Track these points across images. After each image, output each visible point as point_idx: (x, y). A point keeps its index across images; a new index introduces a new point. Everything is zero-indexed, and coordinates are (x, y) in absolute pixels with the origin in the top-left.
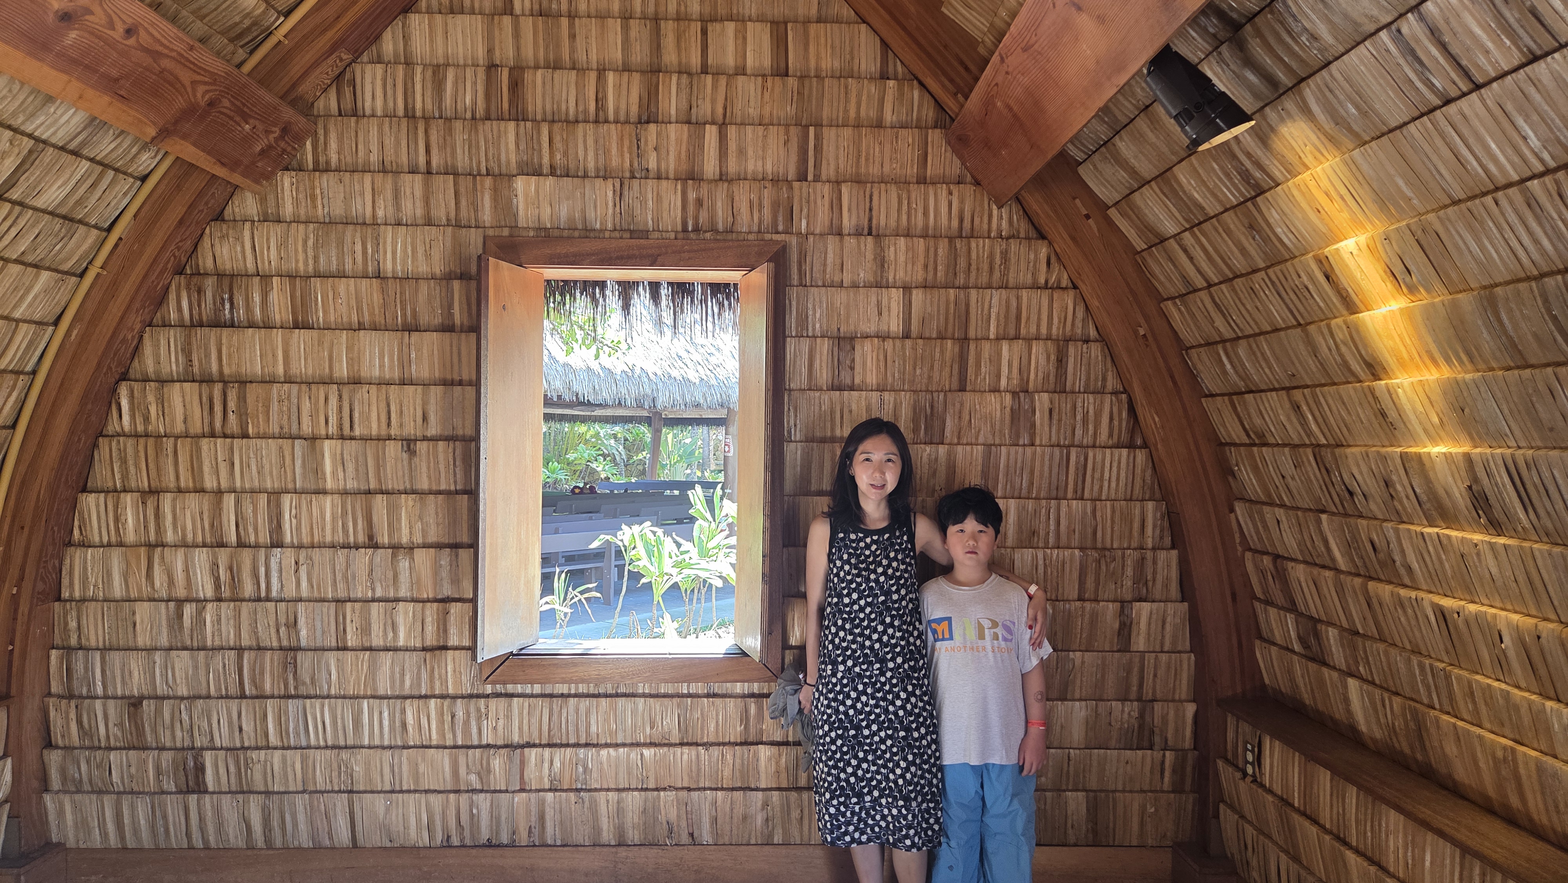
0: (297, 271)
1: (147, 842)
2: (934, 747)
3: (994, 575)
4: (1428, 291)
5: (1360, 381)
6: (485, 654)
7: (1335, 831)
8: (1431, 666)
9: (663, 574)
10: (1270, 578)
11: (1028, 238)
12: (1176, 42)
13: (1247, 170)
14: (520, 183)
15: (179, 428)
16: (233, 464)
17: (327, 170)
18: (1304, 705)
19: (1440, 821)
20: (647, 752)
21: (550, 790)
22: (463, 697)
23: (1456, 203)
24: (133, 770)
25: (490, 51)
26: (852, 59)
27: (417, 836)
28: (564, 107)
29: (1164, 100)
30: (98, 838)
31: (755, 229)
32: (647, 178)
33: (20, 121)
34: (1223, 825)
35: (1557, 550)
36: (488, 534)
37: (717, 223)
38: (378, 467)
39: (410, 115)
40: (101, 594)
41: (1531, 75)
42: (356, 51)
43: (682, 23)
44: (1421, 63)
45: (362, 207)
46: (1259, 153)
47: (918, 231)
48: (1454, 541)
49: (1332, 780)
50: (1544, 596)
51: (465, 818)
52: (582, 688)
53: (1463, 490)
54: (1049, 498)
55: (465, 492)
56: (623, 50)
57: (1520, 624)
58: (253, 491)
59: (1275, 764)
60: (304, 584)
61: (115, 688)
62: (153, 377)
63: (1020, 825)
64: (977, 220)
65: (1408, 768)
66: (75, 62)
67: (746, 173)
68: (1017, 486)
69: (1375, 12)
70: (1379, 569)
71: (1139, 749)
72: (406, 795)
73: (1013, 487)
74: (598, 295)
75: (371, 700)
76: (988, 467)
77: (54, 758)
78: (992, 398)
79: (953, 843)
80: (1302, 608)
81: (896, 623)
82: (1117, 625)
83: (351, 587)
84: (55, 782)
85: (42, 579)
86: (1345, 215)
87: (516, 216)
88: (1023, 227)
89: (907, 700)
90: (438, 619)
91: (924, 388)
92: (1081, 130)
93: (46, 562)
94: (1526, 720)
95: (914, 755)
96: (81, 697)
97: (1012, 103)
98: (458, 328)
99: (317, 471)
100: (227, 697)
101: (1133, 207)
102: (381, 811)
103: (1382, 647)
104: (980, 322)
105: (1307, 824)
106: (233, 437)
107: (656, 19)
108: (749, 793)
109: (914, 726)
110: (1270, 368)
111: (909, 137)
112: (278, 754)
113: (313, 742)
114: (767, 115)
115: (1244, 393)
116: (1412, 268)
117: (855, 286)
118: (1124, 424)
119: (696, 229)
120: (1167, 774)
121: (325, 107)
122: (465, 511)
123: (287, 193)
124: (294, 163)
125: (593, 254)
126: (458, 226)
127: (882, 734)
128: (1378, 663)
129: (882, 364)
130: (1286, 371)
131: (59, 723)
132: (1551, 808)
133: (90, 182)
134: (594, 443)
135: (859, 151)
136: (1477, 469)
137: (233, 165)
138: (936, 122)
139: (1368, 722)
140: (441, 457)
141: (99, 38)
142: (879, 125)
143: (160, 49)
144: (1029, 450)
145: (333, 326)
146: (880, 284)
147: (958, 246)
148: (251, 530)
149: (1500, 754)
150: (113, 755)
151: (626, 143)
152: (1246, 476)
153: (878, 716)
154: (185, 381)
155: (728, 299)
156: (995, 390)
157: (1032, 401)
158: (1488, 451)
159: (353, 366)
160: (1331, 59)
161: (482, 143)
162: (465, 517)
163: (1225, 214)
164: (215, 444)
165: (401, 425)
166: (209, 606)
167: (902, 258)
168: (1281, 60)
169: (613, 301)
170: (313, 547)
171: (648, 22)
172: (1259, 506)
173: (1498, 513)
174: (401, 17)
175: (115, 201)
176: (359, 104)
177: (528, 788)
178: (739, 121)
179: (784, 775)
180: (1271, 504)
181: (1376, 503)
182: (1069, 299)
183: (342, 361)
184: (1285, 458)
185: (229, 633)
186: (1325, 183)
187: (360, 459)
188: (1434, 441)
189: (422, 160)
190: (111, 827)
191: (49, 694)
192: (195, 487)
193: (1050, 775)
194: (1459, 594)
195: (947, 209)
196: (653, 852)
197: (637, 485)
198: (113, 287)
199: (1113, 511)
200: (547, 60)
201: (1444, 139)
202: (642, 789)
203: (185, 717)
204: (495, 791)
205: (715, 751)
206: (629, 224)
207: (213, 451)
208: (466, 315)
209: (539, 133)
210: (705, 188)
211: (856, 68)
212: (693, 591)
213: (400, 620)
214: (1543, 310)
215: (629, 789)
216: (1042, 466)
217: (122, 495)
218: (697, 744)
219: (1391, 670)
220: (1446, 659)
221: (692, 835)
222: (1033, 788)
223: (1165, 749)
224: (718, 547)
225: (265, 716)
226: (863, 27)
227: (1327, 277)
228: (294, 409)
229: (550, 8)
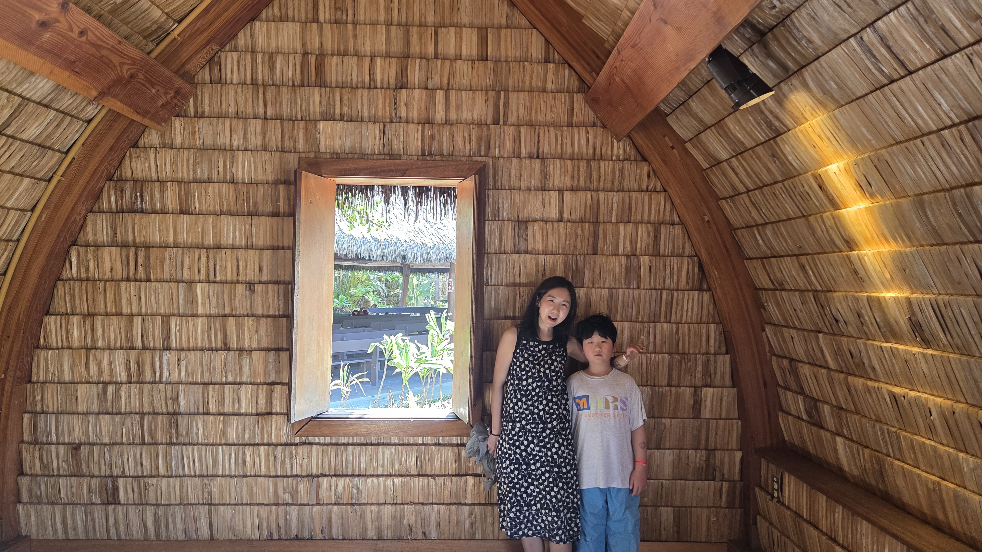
0: (182, 179)
1: (82, 536)
2: (575, 478)
3: (614, 370)
4: (882, 197)
5: (842, 252)
6: (295, 418)
7: (829, 534)
8: (888, 430)
9: (408, 367)
10: (787, 373)
11: (635, 160)
12: (726, 42)
13: (770, 121)
14: (322, 125)
15: (108, 275)
16: (141, 298)
17: (202, 116)
18: (809, 453)
19: (894, 529)
20: (396, 480)
21: (335, 504)
22: (281, 445)
23: (898, 143)
24: (74, 490)
25: (304, 44)
26: (528, 50)
27: (250, 532)
28: (349, 79)
29: (718, 79)
30: (51, 532)
31: (467, 154)
32: (400, 122)
33: (13, 86)
34: (759, 528)
35: (964, 358)
36: (298, 342)
37: (443, 150)
38: (231, 300)
39: (254, 83)
40: (56, 379)
41: (942, 66)
42: (222, 44)
43: (422, 28)
44: (875, 57)
45: (224, 139)
46: (777, 110)
47: (568, 156)
48: (901, 351)
49: (827, 501)
50: (957, 387)
51: (281, 522)
52: (356, 440)
53: (906, 320)
54: (649, 322)
55: (285, 316)
56: (386, 44)
57: (942, 404)
58: (152, 315)
59: (792, 491)
60: (183, 373)
61: (64, 438)
62: (92, 243)
63: (630, 527)
64: (604, 150)
65: (874, 494)
66: (48, 51)
67: (461, 119)
68: (629, 314)
69: (847, 27)
70: (855, 369)
71: (705, 480)
72: (245, 507)
73: (627, 315)
74: (369, 194)
75: (224, 447)
76: (611, 303)
77: (24, 482)
78: (614, 259)
79: (588, 539)
80: (807, 392)
81: (554, 400)
82: (692, 402)
83: (213, 375)
84: (25, 497)
85: (20, 369)
86: (831, 149)
87: (319, 145)
88: (633, 153)
89: (559, 448)
90: (267, 395)
91: (571, 253)
92: (669, 94)
93: (23, 358)
94: (947, 464)
95: (563, 483)
96: (42, 443)
97: (625, 79)
98: (282, 214)
99: (193, 302)
100: (134, 444)
101: (700, 142)
102: (229, 517)
103: (857, 417)
104: (606, 212)
105: (811, 529)
106: (141, 281)
107: (407, 26)
108: (460, 507)
109: (563, 465)
110: (786, 242)
111: (562, 98)
112: (165, 480)
113: (187, 473)
114: (475, 85)
115: (770, 258)
116: (872, 182)
117: (528, 189)
118: (696, 276)
119: (430, 154)
120: (724, 496)
121: (202, 78)
122: (284, 328)
123: (178, 130)
124: (182, 112)
125: (366, 169)
126: (283, 151)
127: (543, 469)
128: (855, 428)
129: (545, 238)
130: (796, 245)
131: (28, 459)
132: (963, 520)
133: (55, 123)
134: (367, 283)
135: (531, 107)
136: (914, 307)
137: (145, 114)
138: (579, 89)
139: (849, 465)
140: (270, 294)
141: (62, 36)
142: (544, 90)
143: (101, 43)
144: (637, 292)
145: (205, 213)
146: (544, 188)
147: (593, 165)
148: (151, 339)
149: (931, 486)
150: (62, 481)
151: (388, 101)
152: (772, 308)
153: (541, 457)
154: (112, 246)
155: (450, 197)
156: (616, 254)
157: (639, 261)
158: (921, 296)
159: (216, 237)
160: (820, 54)
161: (299, 100)
162: (284, 332)
163: (757, 148)
164: (130, 286)
165: (246, 274)
166: (124, 386)
167: (558, 172)
168: (790, 55)
169: (378, 198)
170: (189, 350)
171: (402, 28)
172: (780, 328)
173: (927, 334)
174: (250, 23)
175: (71, 135)
176: (223, 76)
177: (321, 503)
178: (457, 88)
179: (482, 496)
180: (788, 327)
181: (852, 326)
182: (662, 198)
183: (209, 234)
184: (796, 298)
185: (136, 403)
186: (818, 130)
187: (220, 295)
188: (887, 289)
189: (261, 111)
190: (59, 525)
191: (23, 442)
192: (116, 312)
193: (650, 496)
194: (905, 385)
195: (585, 142)
196: (400, 544)
197: (393, 310)
198: (69, 188)
199: (689, 330)
200: (339, 50)
201: (890, 104)
202: (393, 504)
203: (107, 456)
204: (301, 505)
205: (440, 480)
206: (389, 151)
207: (128, 290)
208: (287, 206)
209: (334, 95)
210: (436, 128)
211: (529, 56)
212: (427, 377)
213: (243, 396)
214: (953, 210)
215: (385, 504)
216: (645, 302)
217: (71, 317)
218: (428, 476)
219: (862, 431)
220: (897, 426)
221: (424, 533)
222: (638, 504)
223: (722, 481)
224: (443, 350)
225: (157, 456)
226: (534, 31)
227: (820, 187)
228: (179, 264)
229: (342, 19)
